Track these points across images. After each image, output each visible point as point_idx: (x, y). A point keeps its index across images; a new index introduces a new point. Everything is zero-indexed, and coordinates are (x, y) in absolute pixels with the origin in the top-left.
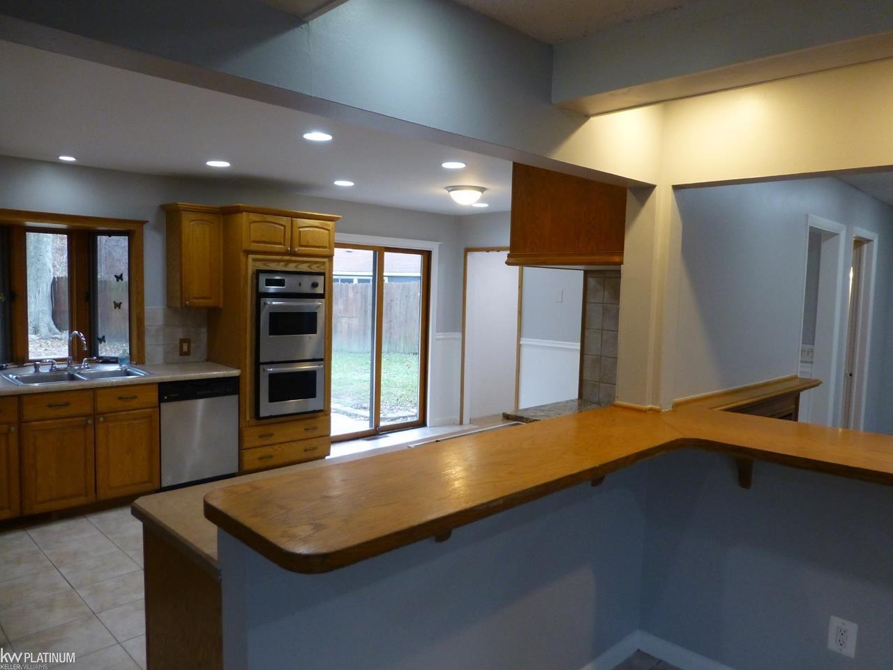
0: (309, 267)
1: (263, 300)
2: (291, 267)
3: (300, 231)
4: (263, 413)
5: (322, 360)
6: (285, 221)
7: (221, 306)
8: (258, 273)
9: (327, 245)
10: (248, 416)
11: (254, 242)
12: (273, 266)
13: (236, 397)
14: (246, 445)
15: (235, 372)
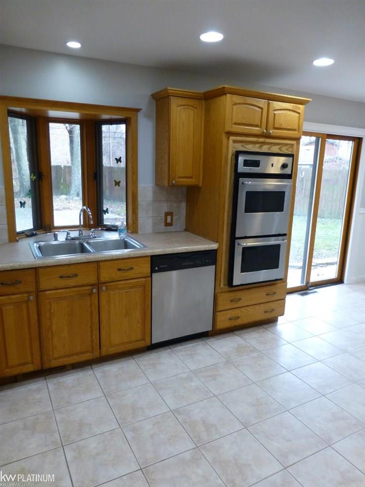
0: (280, 148)
1: (241, 180)
2: (265, 149)
3: (275, 114)
4: (236, 282)
5: (285, 235)
6: (262, 103)
7: (201, 184)
8: (237, 154)
10: (223, 284)
11: (235, 124)
12: (250, 148)
13: (214, 267)
14: (219, 308)
15: (214, 246)
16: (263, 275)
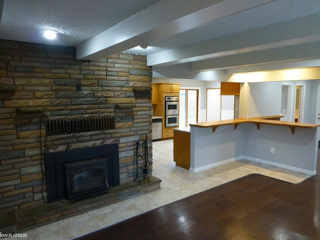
0: (175, 95)
1: (167, 102)
2: (171, 95)
3: (173, 88)
4: (167, 126)
5: (177, 115)
6: (170, 85)
7: (157, 104)
8: (165, 97)
9: (178, 90)
10: (164, 126)
11: (165, 90)
12: (168, 95)
13: (161, 122)
14: (163, 133)
15: (161, 117)
16: (173, 125)
